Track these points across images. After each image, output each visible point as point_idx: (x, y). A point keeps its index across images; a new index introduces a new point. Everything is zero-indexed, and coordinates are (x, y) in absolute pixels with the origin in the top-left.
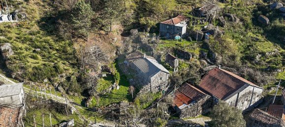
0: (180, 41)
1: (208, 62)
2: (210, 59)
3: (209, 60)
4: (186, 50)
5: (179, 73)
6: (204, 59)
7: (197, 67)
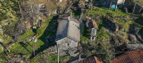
0: (114, 10)
1: (138, 39)
2: (141, 35)
3: (140, 37)
4: (115, 21)
5: (96, 43)
6: (134, 34)
7: (120, 42)
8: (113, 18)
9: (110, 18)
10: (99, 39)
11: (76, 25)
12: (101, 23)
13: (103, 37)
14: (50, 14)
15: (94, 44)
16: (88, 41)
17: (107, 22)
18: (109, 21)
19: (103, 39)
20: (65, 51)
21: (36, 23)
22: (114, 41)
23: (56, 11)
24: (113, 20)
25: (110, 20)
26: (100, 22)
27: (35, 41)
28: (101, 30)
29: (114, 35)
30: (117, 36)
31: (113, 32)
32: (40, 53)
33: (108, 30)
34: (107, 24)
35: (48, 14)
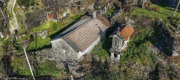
8: (176, 27)
9: (170, 28)
10: (127, 62)
11: (100, 27)
12: (150, 35)
13: (138, 60)
14: (83, 9)
15: (116, 67)
16: (106, 57)
17: (163, 35)
18: (166, 33)
19: (135, 63)
20: (64, 62)
21: (61, 16)
22: (158, 75)
23: (93, 5)
24: (174, 31)
25: (167, 31)
26: (150, 32)
27: (43, 38)
28: (143, 46)
29: (164, 63)
30: (170, 67)
31: (166, 57)
32: (31, 53)
33: (155, 51)
34: (162, 37)
35: (82, 7)
